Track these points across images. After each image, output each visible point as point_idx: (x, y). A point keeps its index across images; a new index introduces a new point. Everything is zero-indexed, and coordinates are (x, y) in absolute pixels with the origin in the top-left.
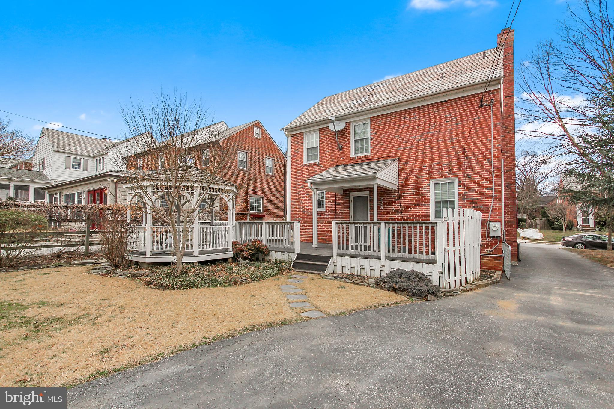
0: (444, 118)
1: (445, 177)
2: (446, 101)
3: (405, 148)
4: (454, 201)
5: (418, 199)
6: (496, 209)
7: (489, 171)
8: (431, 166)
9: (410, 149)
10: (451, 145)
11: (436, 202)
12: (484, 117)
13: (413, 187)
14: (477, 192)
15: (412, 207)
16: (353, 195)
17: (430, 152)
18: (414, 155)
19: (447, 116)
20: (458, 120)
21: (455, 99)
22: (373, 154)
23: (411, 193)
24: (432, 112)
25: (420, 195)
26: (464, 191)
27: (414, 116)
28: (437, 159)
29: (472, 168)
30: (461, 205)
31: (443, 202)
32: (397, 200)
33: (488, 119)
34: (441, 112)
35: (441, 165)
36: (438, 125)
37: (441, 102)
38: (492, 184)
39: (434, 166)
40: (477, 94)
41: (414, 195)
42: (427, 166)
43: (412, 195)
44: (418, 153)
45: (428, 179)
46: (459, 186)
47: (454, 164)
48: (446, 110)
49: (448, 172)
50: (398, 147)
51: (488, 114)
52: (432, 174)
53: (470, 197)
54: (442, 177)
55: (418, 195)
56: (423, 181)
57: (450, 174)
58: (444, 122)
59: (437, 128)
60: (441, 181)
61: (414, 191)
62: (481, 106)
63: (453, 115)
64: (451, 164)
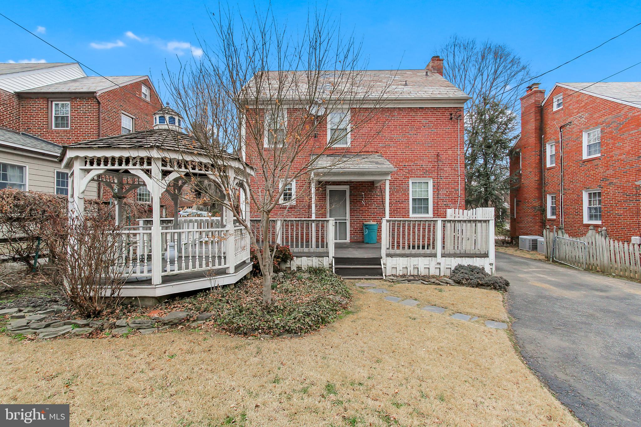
0: (422, 123)
1: (422, 177)
2: (423, 108)
3: (387, 145)
4: (428, 199)
5: (399, 196)
6: (461, 207)
7: (456, 175)
8: (411, 166)
9: (392, 147)
10: (427, 149)
11: (413, 199)
12: (453, 129)
13: (395, 184)
14: (448, 192)
15: (394, 203)
16: (330, 188)
17: (410, 153)
18: (395, 152)
19: (424, 121)
20: (433, 127)
21: (431, 108)
22: (354, 147)
23: (393, 190)
24: (412, 116)
25: (401, 192)
26: (438, 190)
27: (395, 116)
28: (416, 160)
29: (444, 171)
30: (436, 203)
31: (418, 199)
32: (379, 196)
33: (456, 130)
34: (419, 117)
35: (419, 166)
36: (417, 129)
37: (419, 108)
38: (458, 186)
39: (413, 166)
40: (448, 108)
41: (395, 192)
42: (407, 166)
43: (393, 192)
44: (399, 152)
45: (408, 178)
46: (433, 186)
47: (430, 166)
48: (423, 116)
49: (426, 173)
50: (380, 143)
51: (456, 127)
52: (411, 174)
53: (442, 196)
54: (420, 177)
55: (399, 192)
56: (403, 179)
57: (427, 175)
58: (422, 127)
59: (416, 131)
60: (417, 180)
61: (395, 188)
62: (451, 119)
63: (429, 121)
64: (428, 166)
